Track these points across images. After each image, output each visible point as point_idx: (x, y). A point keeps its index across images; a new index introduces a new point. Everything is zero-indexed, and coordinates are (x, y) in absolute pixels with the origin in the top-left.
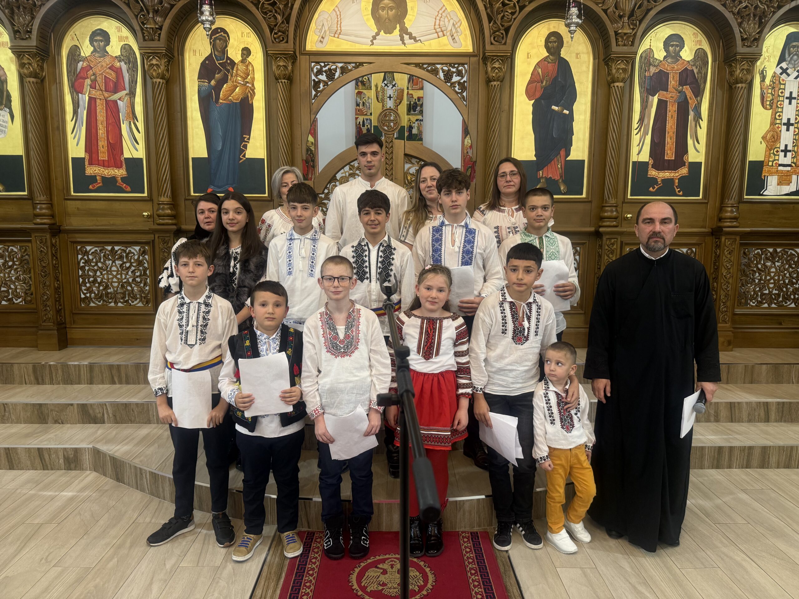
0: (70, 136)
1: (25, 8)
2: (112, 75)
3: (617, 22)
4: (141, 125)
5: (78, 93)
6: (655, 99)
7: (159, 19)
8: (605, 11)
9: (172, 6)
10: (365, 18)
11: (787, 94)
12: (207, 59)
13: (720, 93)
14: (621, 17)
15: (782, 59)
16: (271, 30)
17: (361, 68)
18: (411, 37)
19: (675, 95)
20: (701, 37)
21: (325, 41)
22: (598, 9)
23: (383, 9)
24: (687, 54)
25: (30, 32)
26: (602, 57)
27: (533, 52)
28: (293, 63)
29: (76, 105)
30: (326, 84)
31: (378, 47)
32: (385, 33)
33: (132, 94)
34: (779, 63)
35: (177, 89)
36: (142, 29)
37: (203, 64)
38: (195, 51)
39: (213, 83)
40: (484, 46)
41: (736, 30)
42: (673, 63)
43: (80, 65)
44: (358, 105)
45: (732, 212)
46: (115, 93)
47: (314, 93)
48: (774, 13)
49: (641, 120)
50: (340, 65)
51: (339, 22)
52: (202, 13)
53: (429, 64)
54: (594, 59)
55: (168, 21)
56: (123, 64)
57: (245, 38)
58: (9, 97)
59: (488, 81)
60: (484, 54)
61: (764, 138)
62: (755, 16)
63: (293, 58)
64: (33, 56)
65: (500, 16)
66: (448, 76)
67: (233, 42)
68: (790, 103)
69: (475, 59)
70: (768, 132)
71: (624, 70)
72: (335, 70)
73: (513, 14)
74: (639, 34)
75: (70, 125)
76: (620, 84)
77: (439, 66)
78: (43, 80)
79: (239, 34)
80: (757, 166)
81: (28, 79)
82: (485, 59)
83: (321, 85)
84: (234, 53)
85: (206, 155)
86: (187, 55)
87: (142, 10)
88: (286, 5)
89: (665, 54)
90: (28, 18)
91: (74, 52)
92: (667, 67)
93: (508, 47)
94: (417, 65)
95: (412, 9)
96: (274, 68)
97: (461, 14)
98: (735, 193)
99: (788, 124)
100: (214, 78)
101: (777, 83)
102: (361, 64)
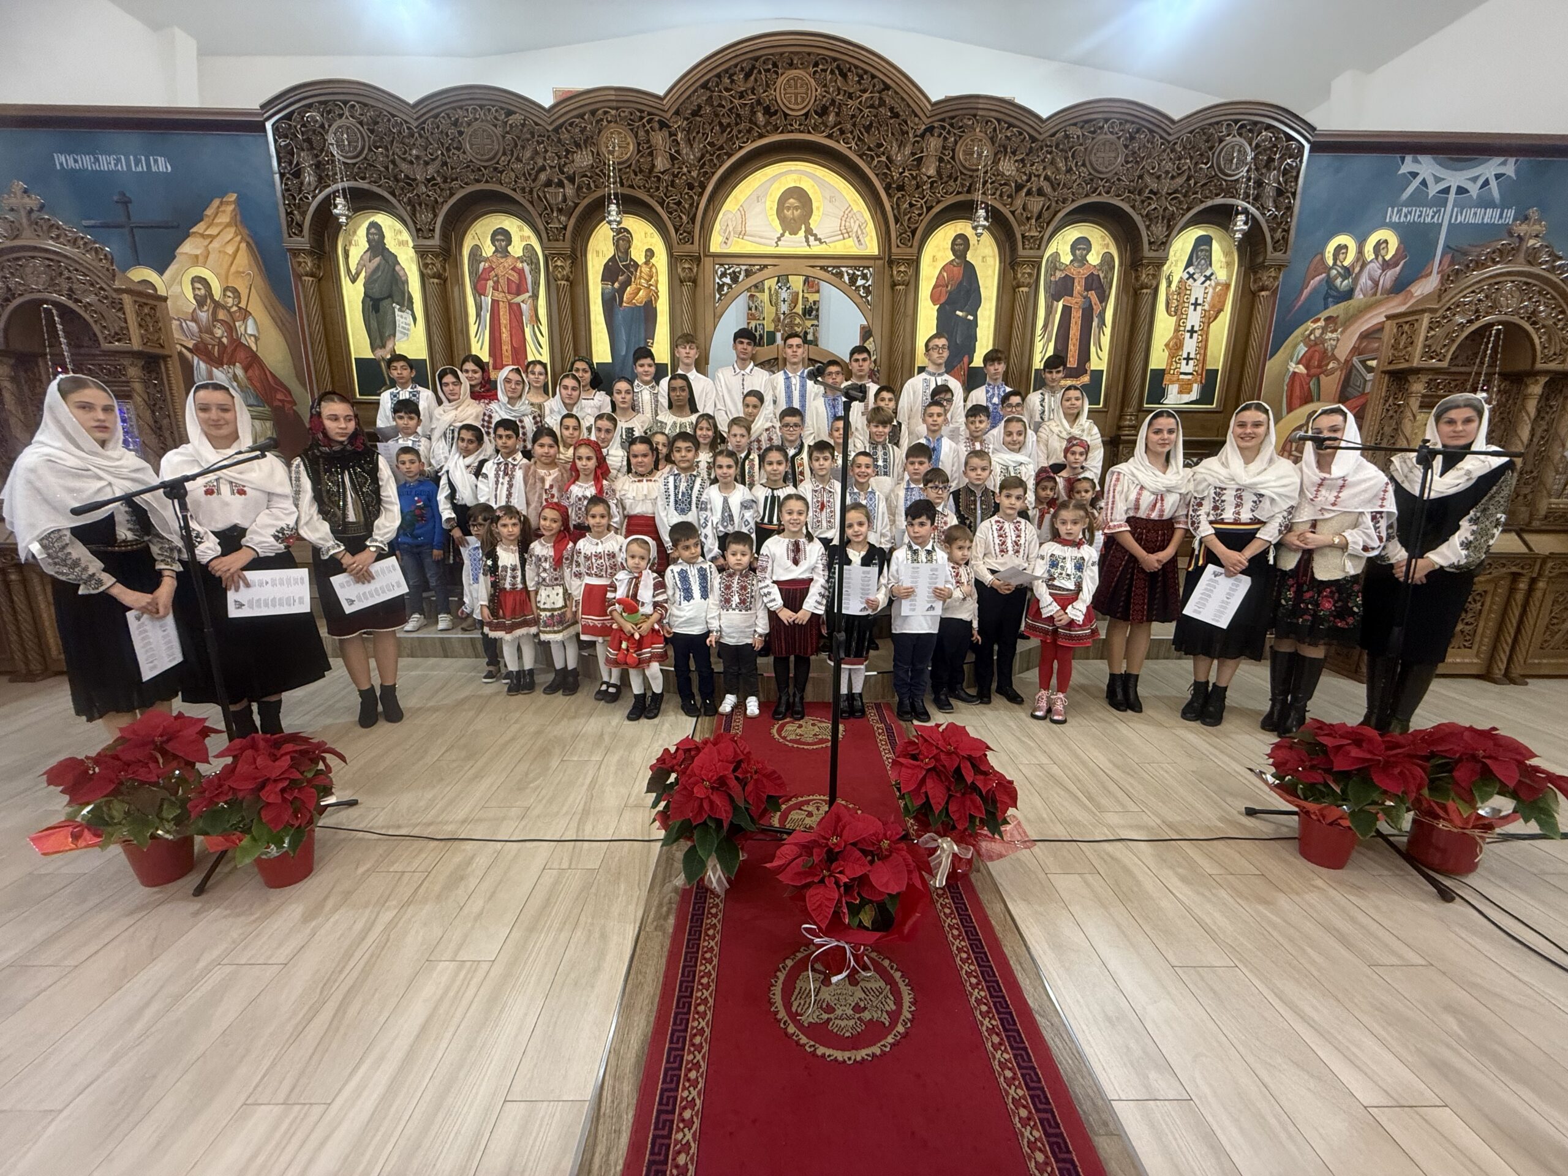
0: (473, 340)
1: (426, 205)
2: (515, 277)
3: (1025, 225)
4: (544, 329)
5: (480, 295)
6: (1060, 305)
7: (563, 218)
8: (1013, 213)
9: (576, 205)
10: (770, 218)
11: (1193, 301)
12: (610, 260)
13: (1125, 299)
14: (1028, 219)
15: (1189, 263)
16: (677, 231)
17: (765, 271)
18: (816, 239)
19: (1080, 300)
20: (1109, 240)
21: (729, 242)
22: (1006, 211)
23: (789, 208)
24: (1094, 259)
25: (433, 230)
26: (1008, 261)
27: (939, 255)
28: (698, 265)
29: (479, 308)
30: (730, 287)
31: (782, 250)
32: (790, 234)
33: (535, 296)
34: (1187, 267)
35: (579, 290)
36: (546, 229)
37: (606, 265)
38: (598, 252)
39: (616, 285)
40: (890, 249)
41: (1144, 233)
42: (1080, 267)
43: (482, 265)
44: (750, 309)
45: (1131, 420)
46: (518, 294)
47: (718, 296)
48: (1183, 215)
49: (1045, 326)
50: (744, 268)
51: (744, 223)
52: (609, 213)
53: (834, 267)
54: (1000, 262)
55: (573, 221)
56: (525, 264)
57: (649, 238)
58: (410, 299)
59: (894, 285)
60: (890, 257)
61: (1167, 345)
62: (1163, 218)
63: (698, 260)
64: (436, 255)
65: (907, 218)
66: (853, 279)
67: (635, 243)
68: (1195, 309)
69: (881, 262)
70: (1171, 339)
71: (1030, 275)
72: (740, 273)
73: (920, 215)
74: (1046, 237)
75: (473, 329)
76: (1025, 289)
77: (844, 269)
78: (445, 281)
79: (643, 234)
80: (1159, 375)
81: (432, 280)
82: (891, 262)
83: (725, 288)
84: (637, 254)
85: (610, 360)
86: (590, 256)
87: (546, 209)
88: (691, 205)
89: (1072, 258)
90: (430, 216)
91: (476, 252)
92: (1073, 272)
93: (915, 250)
94: (822, 268)
95: (818, 208)
96: (679, 270)
97: (867, 215)
98: (1135, 402)
99: (1192, 331)
100: (617, 280)
101: (1183, 289)
102: (766, 266)
